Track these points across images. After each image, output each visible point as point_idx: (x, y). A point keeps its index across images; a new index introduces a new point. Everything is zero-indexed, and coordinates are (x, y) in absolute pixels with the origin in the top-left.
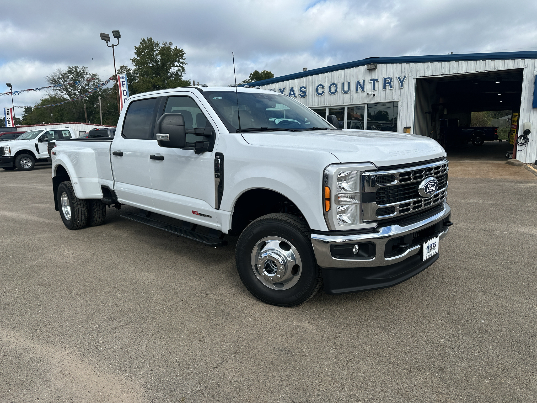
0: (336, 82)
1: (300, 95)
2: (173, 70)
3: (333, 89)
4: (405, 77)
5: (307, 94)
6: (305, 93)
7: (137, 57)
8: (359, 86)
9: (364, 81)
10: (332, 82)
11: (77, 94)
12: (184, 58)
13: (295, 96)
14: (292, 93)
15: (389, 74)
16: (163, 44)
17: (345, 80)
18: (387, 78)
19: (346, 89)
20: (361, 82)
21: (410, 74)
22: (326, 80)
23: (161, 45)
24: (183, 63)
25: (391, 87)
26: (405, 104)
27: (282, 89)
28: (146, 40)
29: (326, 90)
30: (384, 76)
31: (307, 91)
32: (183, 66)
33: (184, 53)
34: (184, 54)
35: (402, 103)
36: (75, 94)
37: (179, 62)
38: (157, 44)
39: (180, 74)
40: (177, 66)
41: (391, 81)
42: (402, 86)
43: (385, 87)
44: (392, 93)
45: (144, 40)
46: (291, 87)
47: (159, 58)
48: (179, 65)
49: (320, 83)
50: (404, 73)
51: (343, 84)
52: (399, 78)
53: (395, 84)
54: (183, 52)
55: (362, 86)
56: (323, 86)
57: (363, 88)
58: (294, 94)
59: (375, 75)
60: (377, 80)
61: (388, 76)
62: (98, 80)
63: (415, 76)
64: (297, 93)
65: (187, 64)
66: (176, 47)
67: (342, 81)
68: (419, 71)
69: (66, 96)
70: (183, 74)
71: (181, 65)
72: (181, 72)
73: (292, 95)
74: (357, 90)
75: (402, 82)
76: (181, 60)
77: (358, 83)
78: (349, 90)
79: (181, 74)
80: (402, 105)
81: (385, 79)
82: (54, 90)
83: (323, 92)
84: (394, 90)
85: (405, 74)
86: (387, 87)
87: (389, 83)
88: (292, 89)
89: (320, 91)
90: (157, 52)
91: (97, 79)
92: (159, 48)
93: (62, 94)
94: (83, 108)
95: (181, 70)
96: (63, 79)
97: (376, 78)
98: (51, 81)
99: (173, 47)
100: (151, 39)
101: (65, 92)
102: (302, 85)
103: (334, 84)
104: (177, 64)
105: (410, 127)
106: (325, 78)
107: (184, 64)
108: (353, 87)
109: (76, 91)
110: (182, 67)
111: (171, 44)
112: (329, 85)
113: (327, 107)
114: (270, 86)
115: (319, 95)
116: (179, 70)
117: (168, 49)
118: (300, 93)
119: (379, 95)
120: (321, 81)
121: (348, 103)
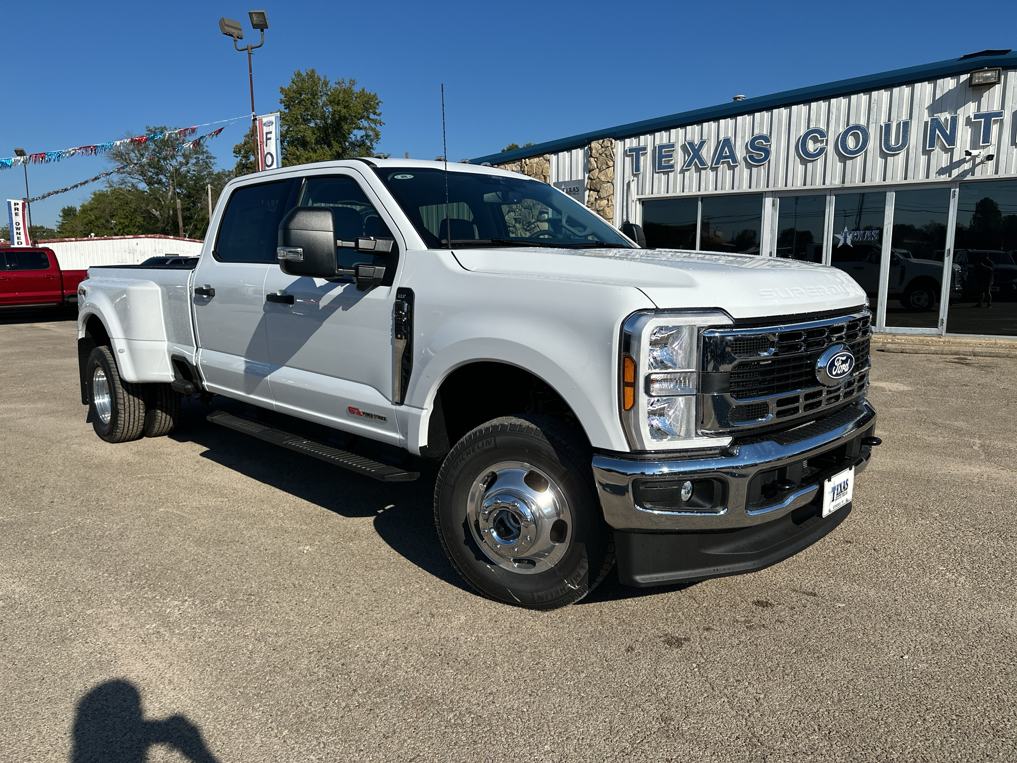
0: (863, 121)
1: (751, 158)
2: (357, 135)
3: (854, 142)
5: (772, 157)
6: (767, 152)
7: (286, 109)
8: (937, 132)
9: (954, 119)
10: (852, 123)
11: (164, 183)
12: (378, 111)
13: (735, 161)
14: (726, 152)
16: (336, 84)
17: (894, 116)
19: (895, 141)
20: (945, 121)
22: (833, 119)
23: (332, 85)
24: (375, 121)
27: (696, 144)
28: (304, 74)
29: (832, 146)
31: (773, 149)
32: (377, 129)
33: (380, 102)
34: (377, 104)
36: (160, 182)
37: (368, 119)
38: (326, 84)
39: (369, 144)
40: (364, 128)
45: (299, 75)
46: (722, 137)
47: (328, 110)
48: (368, 127)
49: (813, 126)
51: (888, 127)
54: (377, 99)
55: (948, 132)
56: (822, 134)
57: (951, 139)
58: (733, 156)
59: (991, 102)
60: (999, 114)
62: (205, 155)
64: (741, 152)
65: (384, 124)
66: (363, 90)
67: (883, 120)
69: (143, 186)
70: (375, 145)
71: (373, 126)
72: (371, 141)
73: (726, 157)
74: (932, 144)
76: (372, 116)
77: (935, 124)
78: (903, 145)
79: (371, 144)
82: (119, 172)
83: (822, 150)
88: (726, 143)
89: (812, 146)
90: (324, 98)
91: (203, 153)
92: (330, 89)
93: (134, 181)
94: (175, 210)
95: (370, 136)
96: (137, 152)
97: (996, 108)
98: (114, 154)
99: (357, 89)
100: (313, 71)
101: (141, 178)
102: (757, 132)
103: (857, 127)
104: (364, 123)
106: (830, 112)
107: (378, 125)
108: (917, 135)
109: (161, 176)
110: (374, 130)
111: (352, 82)
112: (841, 131)
113: (831, 191)
114: (662, 138)
115: (806, 158)
116: (367, 136)
117: (348, 92)
118: (748, 152)
119: (1003, 158)
120: (818, 120)
121: (899, 180)
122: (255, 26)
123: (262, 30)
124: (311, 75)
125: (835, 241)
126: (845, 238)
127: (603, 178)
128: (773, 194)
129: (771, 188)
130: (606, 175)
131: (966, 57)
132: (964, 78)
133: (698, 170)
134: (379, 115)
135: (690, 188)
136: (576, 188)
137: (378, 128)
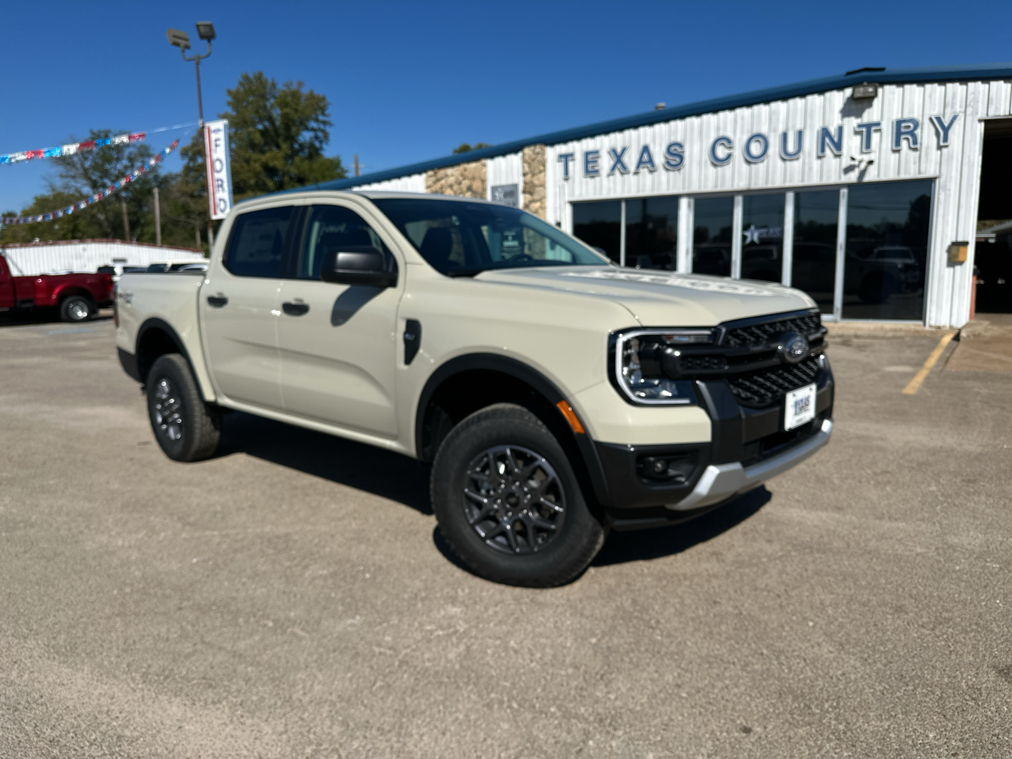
0: (764, 130)
1: (668, 163)
2: (306, 136)
3: (756, 149)
4: (954, 118)
5: (686, 161)
6: (682, 158)
7: (233, 111)
8: (827, 140)
9: (840, 129)
10: (755, 131)
12: (327, 112)
13: (653, 165)
14: (646, 157)
15: (911, 110)
16: (284, 86)
17: (790, 125)
18: (905, 121)
19: (791, 148)
20: (833, 130)
21: (969, 110)
22: (739, 126)
23: (280, 87)
24: (324, 123)
25: (915, 142)
26: (953, 187)
27: (619, 150)
28: (252, 76)
29: (738, 153)
30: (897, 116)
31: (687, 155)
33: (328, 103)
34: (327, 105)
35: (946, 181)
37: (317, 120)
38: (274, 85)
39: (318, 145)
40: (313, 130)
41: (916, 127)
42: (946, 139)
43: (898, 143)
44: (917, 160)
45: (246, 78)
46: (642, 144)
47: (276, 113)
48: (317, 128)
49: (722, 134)
50: (952, 107)
51: (785, 136)
52: (938, 119)
53: (927, 135)
54: (325, 101)
55: (836, 140)
56: (729, 141)
57: (838, 146)
58: (651, 161)
59: (871, 115)
60: (878, 124)
61: (906, 116)
63: (982, 114)
64: (659, 158)
66: (312, 91)
67: (781, 129)
68: (994, 102)
69: (87, 190)
70: (324, 146)
71: (322, 127)
72: (321, 142)
73: (646, 162)
74: (823, 150)
75: (946, 130)
76: (321, 118)
77: (825, 132)
78: (799, 151)
79: (321, 145)
80: (945, 189)
81: (899, 123)
82: (61, 176)
83: (729, 156)
84: (923, 150)
85: (954, 110)
86: (904, 144)
87: (912, 133)
88: (646, 149)
89: (721, 152)
90: (272, 101)
92: (278, 92)
94: (121, 213)
95: (319, 137)
96: (80, 156)
97: (876, 120)
99: (305, 91)
100: (261, 74)
101: (85, 182)
102: (673, 139)
103: (759, 135)
104: (313, 124)
105: (965, 244)
106: (735, 122)
107: (327, 126)
108: (811, 142)
109: (106, 180)
110: (323, 131)
111: (300, 84)
112: (745, 138)
113: (739, 192)
114: (588, 144)
115: (717, 162)
116: (317, 137)
117: (295, 95)
118: (666, 158)
119: (883, 162)
120: (725, 129)
121: (797, 182)
122: (202, 37)
123: (209, 41)
124: (259, 77)
125: (744, 238)
126: (752, 235)
127: (536, 182)
128: (689, 195)
129: (686, 191)
130: (538, 179)
131: (849, 74)
132: (848, 92)
133: (622, 174)
134: (328, 116)
135: (615, 191)
136: (511, 192)
137: (328, 129)
